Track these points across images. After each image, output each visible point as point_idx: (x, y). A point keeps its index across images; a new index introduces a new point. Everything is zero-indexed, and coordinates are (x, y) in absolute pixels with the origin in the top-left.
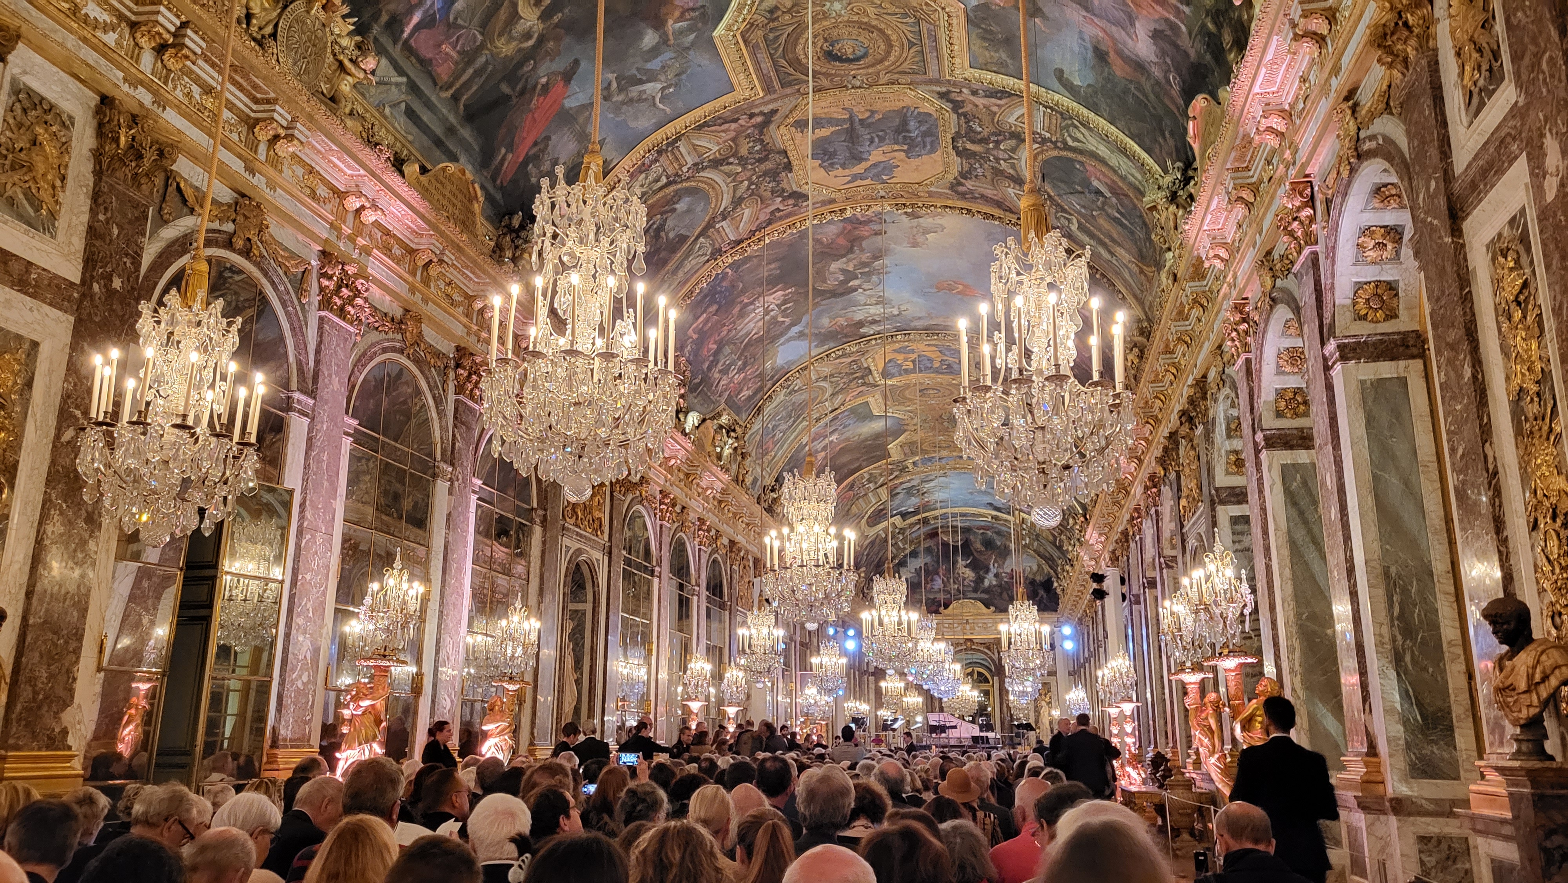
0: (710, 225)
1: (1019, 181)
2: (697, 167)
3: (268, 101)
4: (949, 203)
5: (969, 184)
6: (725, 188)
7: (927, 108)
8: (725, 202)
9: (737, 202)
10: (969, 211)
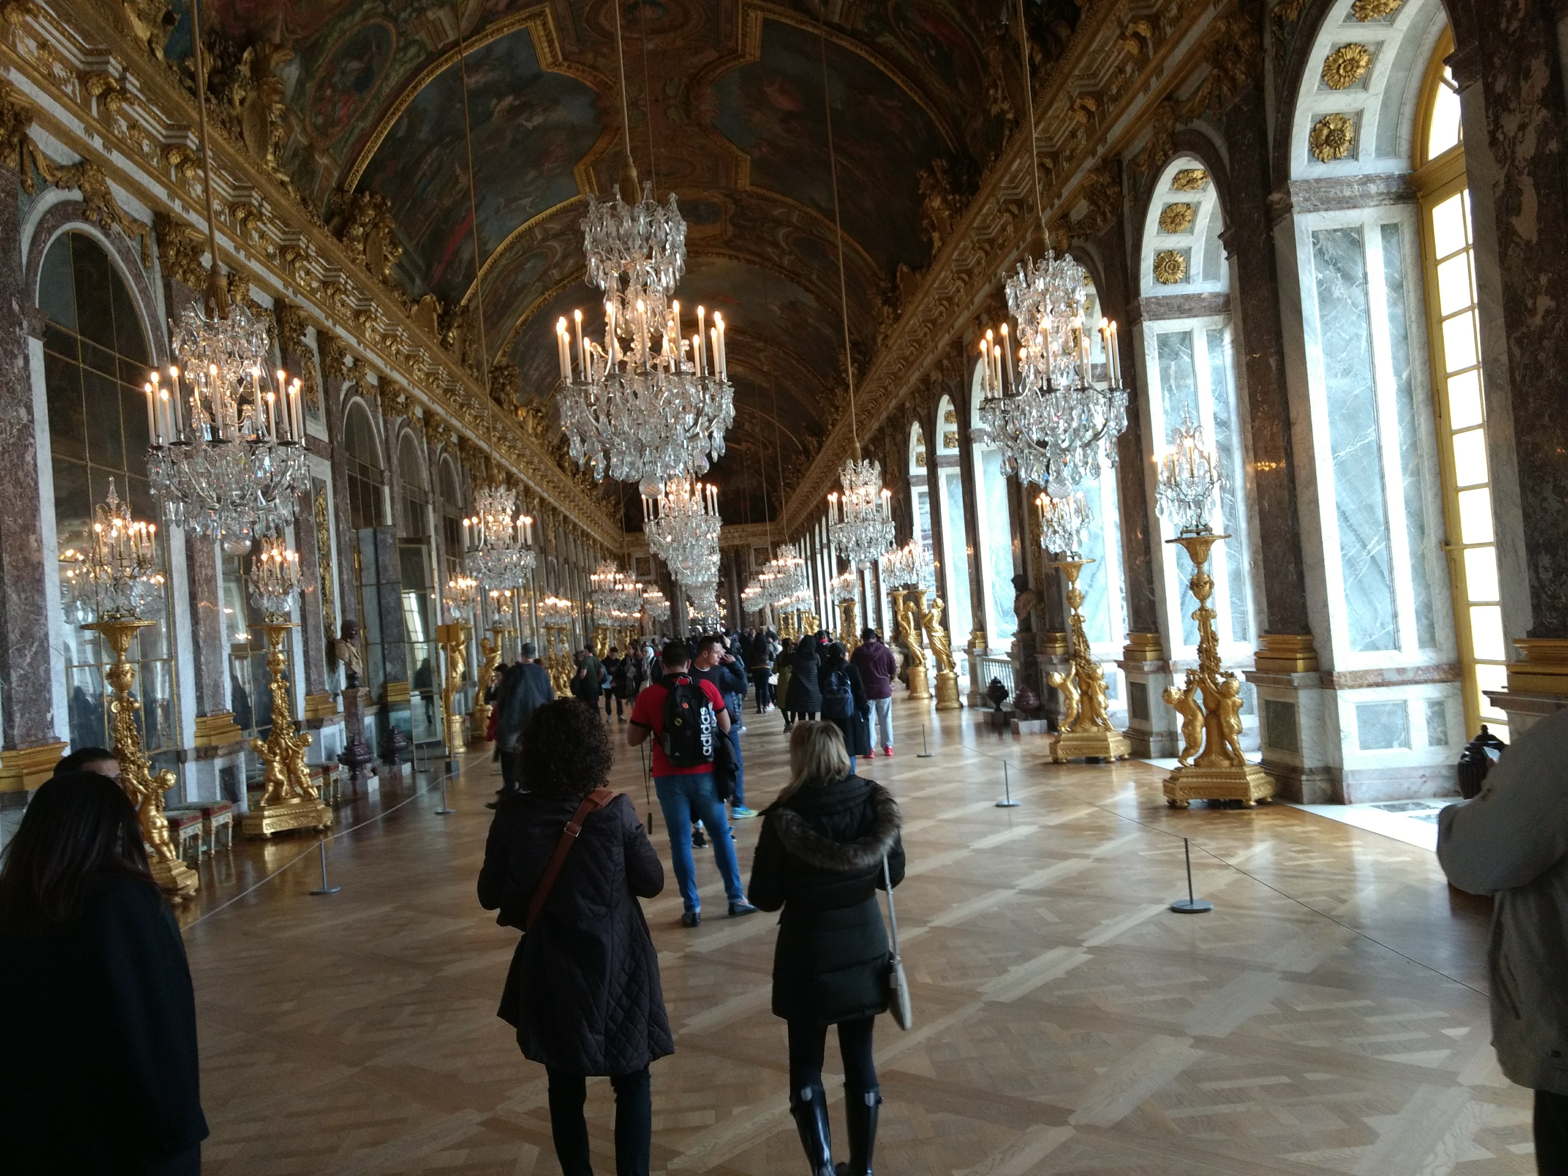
0: (545, 273)
1: (776, 245)
2: (544, 240)
3: (366, 300)
4: (722, 251)
5: (739, 242)
6: (559, 248)
7: (715, 200)
8: (559, 256)
9: (565, 257)
10: (737, 258)
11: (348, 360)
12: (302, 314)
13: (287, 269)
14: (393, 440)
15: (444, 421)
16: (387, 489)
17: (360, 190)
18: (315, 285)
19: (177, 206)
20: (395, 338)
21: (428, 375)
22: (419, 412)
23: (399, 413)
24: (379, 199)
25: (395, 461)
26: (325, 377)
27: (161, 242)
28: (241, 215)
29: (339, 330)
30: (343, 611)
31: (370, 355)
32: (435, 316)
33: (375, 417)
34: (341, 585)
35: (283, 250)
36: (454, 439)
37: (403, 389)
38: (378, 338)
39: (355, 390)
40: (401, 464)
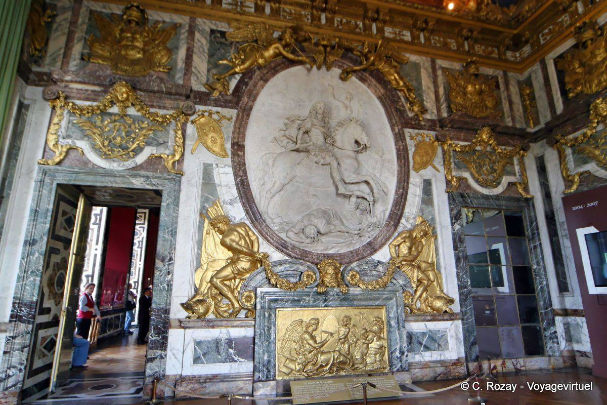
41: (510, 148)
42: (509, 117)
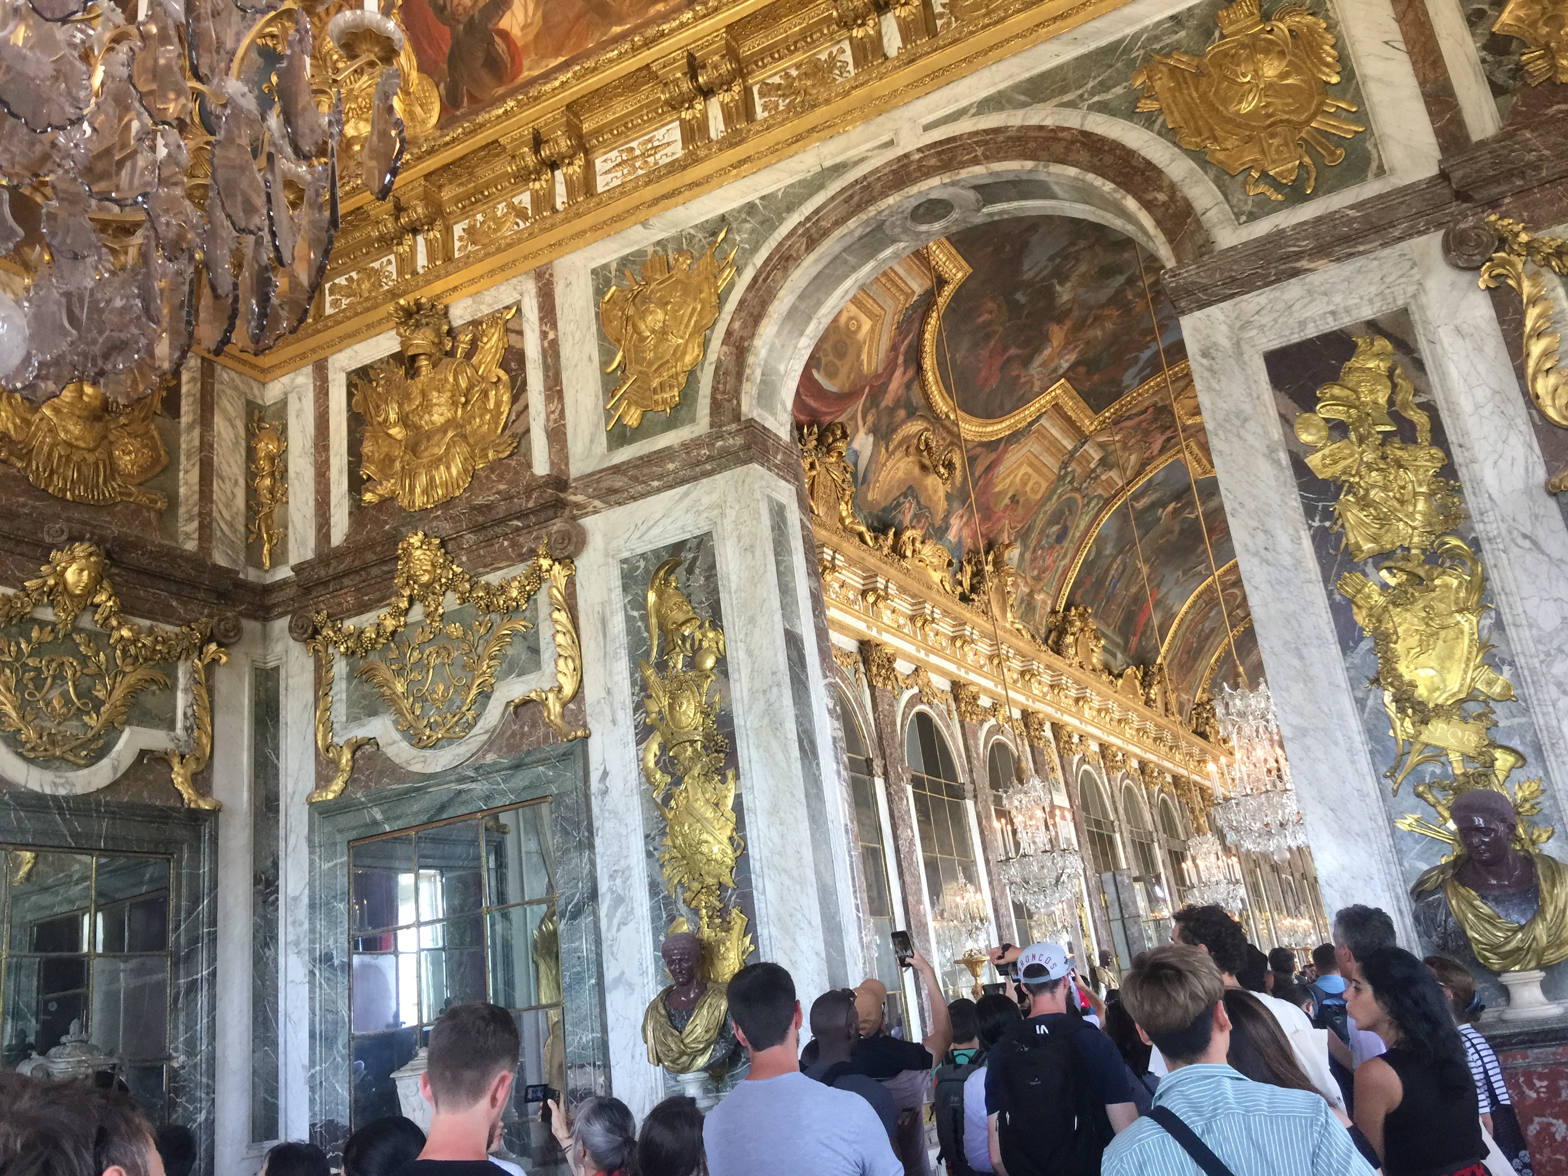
3: (1083, 689)
11: (1076, 739)
12: (1041, 716)
13: (1027, 688)
14: (1117, 793)
15: (1157, 765)
16: (1117, 836)
17: (1067, 608)
18: (1046, 689)
19: (962, 673)
20: (1107, 711)
21: (1138, 730)
22: (1135, 764)
23: (1119, 769)
24: (1081, 609)
25: (1121, 811)
26: (1061, 757)
27: (956, 699)
28: (996, 662)
29: (1067, 718)
30: (1099, 944)
31: (1091, 730)
32: (1137, 683)
33: (1101, 778)
34: (1094, 922)
35: (1022, 674)
36: (1169, 779)
37: (1120, 749)
38: (1095, 713)
39: (1083, 760)
40: (1127, 814)
41: (170, 629)
42: (190, 519)
